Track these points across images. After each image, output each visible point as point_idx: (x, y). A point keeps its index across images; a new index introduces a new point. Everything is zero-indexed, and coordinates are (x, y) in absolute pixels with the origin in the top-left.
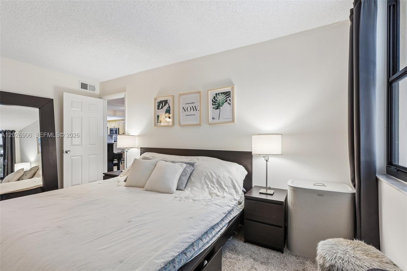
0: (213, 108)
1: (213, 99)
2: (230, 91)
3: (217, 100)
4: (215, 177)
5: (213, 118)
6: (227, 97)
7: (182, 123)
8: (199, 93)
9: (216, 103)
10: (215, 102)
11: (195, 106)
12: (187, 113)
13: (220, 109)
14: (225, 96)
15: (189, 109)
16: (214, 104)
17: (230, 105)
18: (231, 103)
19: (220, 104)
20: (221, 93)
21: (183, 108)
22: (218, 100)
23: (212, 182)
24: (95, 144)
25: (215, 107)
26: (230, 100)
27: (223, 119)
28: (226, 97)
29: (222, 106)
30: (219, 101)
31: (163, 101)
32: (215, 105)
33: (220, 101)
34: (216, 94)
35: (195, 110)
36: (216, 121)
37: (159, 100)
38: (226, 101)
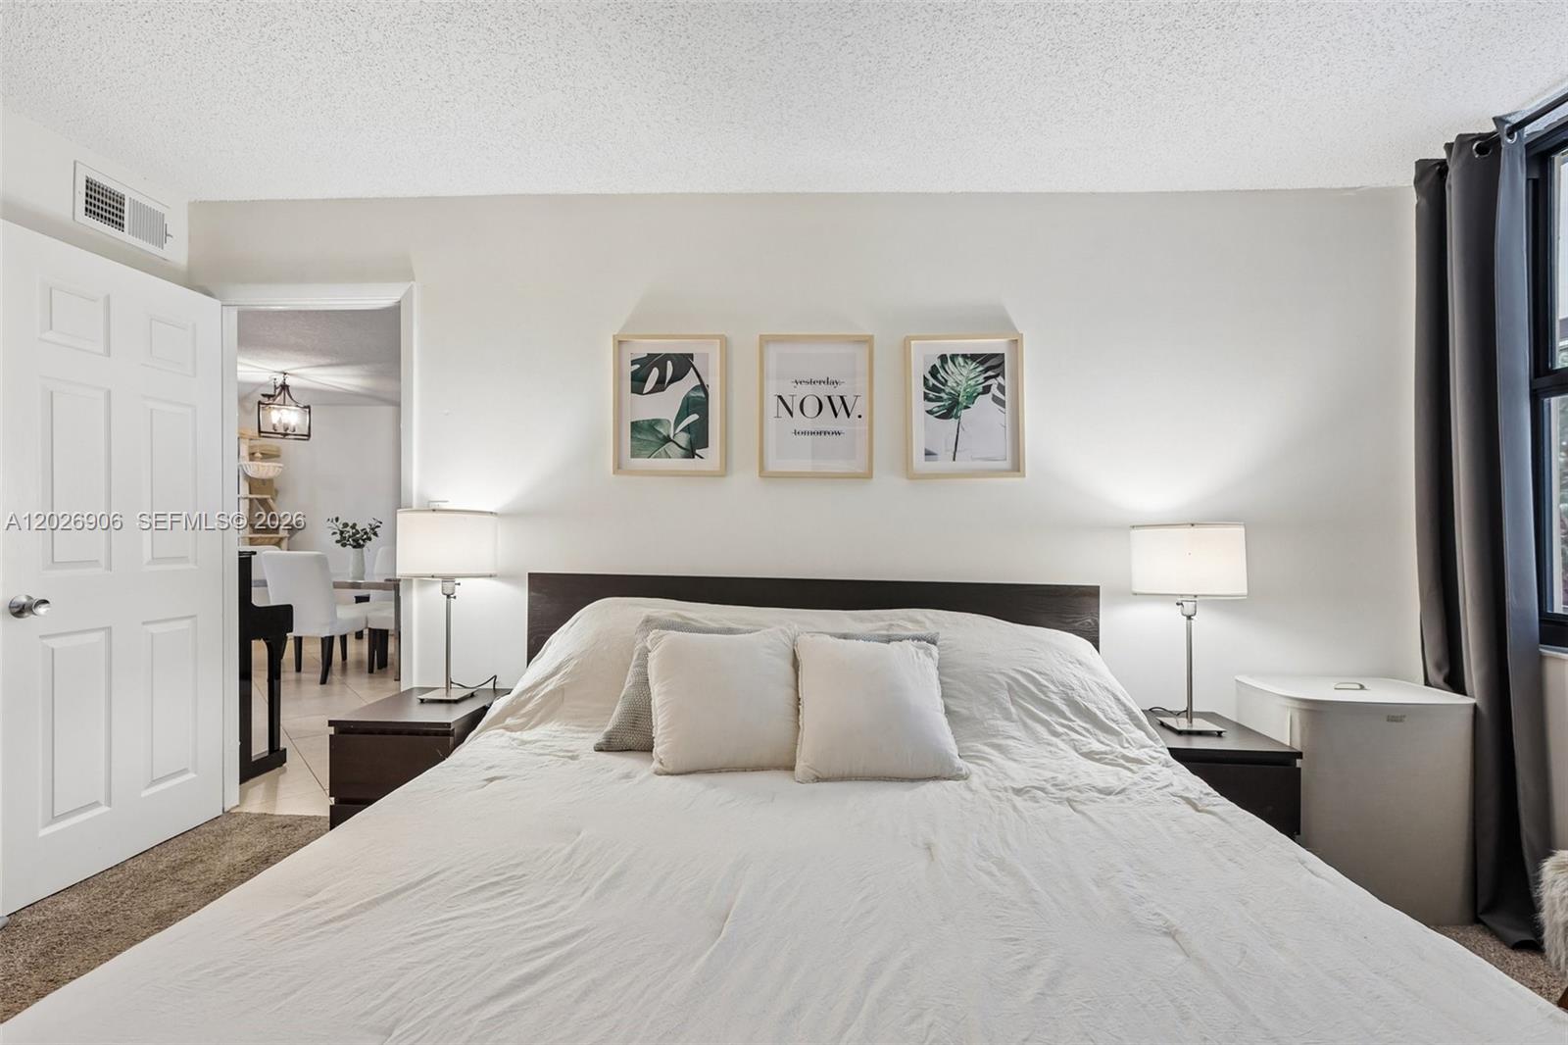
0: (927, 412)
1: (929, 377)
2: (1003, 354)
3: (946, 381)
4: (1052, 687)
5: (928, 453)
6: (990, 373)
7: (774, 465)
8: (865, 342)
9: (943, 395)
10: (934, 389)
11: (842, 398)
12: (799, 422)
13: (957, 417)
14: (981, 368)
15: (811, 407)
16: (932, 394)
17: (1002, 409)
18: (1007, 398)
19: (960, 399)
20: (965, 356)
21: (780, 397)
22: (949, 384)
23: (1052, 708)
24: (182, 559)
25: (935, 410)
26: (1001, 388)
27: (973, 459)
28: (986, 375)
29: (967, 407)
30: (955, 385)
31: (668, 357)
32: (939, 399)
33: (961, 389)
34: (943, 358)
35: (842, 413)
36: (943, 463)
37: (643, 348)
38: (987, 390)
